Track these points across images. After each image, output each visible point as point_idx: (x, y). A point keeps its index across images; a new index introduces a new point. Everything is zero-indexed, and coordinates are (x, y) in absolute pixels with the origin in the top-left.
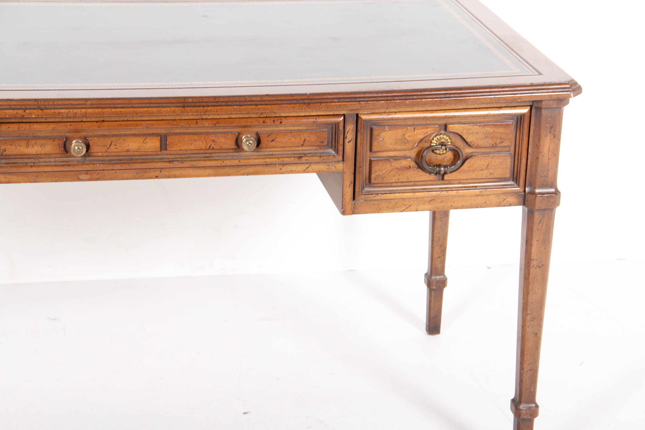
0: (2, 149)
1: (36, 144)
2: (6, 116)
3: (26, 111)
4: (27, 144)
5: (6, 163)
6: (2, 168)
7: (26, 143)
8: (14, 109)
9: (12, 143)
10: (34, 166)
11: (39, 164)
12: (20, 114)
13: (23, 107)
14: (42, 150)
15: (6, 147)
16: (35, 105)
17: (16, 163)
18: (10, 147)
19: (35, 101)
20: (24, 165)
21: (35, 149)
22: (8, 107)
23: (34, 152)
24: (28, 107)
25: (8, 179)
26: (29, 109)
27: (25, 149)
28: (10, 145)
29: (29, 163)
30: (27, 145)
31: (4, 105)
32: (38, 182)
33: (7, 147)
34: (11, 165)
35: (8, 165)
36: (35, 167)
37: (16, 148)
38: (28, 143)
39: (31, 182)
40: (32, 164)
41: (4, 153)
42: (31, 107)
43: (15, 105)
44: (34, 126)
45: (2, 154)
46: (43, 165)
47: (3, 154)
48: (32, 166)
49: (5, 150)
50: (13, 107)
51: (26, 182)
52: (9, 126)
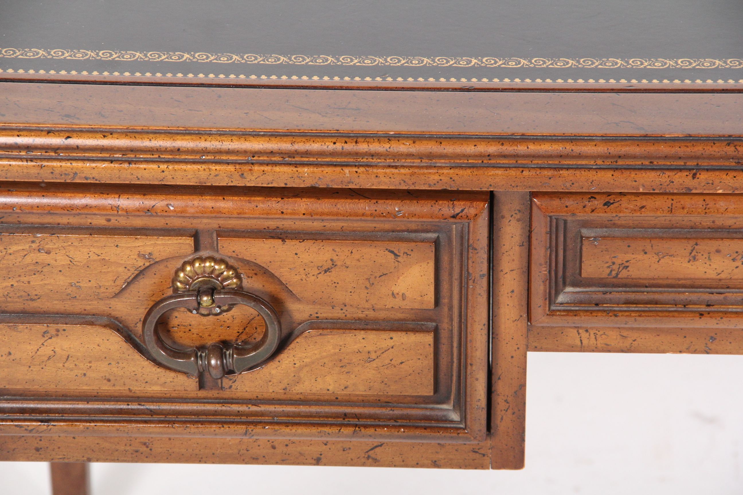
0: (618, 261)
1: (718, 251)
2: (639, 190)
3: (698, 175)
4: (692, 251)
5: (628, 302)
6: (616, 316)
7: (690, 248)
8: (663, 169)
9: (648, 248)
10: (709, 313)
11: (723, 308)
12: (681, 184)
13: (691, 163)
14: (737, 267)
15: (629, 257)
16: (727, 158)
17: (656, 303)
18: (640, 256)
19: (729, 144)
20: (680, 308)
21: (714, 266)
22: (647, 162)
23: (712, 274)
24: (704, 163)
25: (630, 341)
26: (707, 170)
27: (686, 265)
28: (643, 253)
29: (695, 304)
30: (691, 253)
31: (635, 157)
32: (717, 353)
33: (634, 256)
34: (641, 307)
35: (633, 307)
36: (711, 317)
37: (658, 262)
38: (696, 247)
39: (695, 352)
40: (703, 308)
41: (624, 274)
42: (714, 163)
43: (666, 157)
44: (717, 206)
45: (617, 275)
46: (736, 313)
47: (619, 276)
48: (701, 315)
49: (627, 264)
50: (662, 162)
51: (681, 352)
52: (644, 203)
